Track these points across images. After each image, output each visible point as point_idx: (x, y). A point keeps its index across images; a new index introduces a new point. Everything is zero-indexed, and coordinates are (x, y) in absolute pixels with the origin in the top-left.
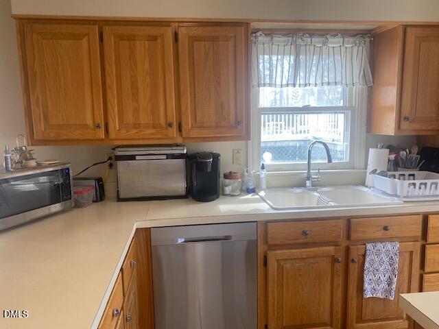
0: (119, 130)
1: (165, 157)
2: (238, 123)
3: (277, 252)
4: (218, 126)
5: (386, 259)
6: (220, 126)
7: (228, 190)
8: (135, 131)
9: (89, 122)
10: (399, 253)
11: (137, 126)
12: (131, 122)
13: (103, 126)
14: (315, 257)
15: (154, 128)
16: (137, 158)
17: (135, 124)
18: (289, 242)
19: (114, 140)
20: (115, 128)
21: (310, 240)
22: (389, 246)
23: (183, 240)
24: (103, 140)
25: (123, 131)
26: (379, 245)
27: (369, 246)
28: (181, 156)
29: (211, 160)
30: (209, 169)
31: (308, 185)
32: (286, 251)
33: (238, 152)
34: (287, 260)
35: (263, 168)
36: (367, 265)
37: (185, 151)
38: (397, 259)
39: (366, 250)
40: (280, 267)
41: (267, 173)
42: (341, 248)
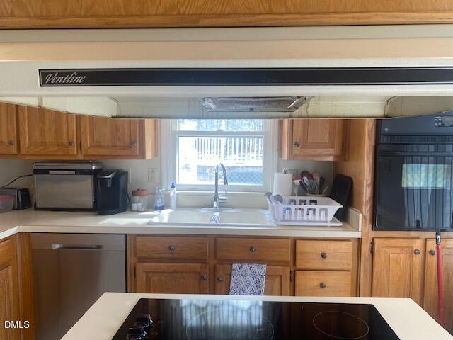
0: (29, 147)
1: (74, 172)
2: (132, 143)
3: (145, 264)
4: (114, 146)
5: (252, 281)
6: (116, 146)
7: (135, 206)
8: (41, 148)
9: (5, 140)
10: (266, 275)
11: (43, 143)
12: (38, 140)
13: (15, 143)
14: (182, 272)
15: (58, 145)
16: (50, 172)
17: (42, 142)
18: (156, 256)
19: (25, 155)
20: (25, 145)
21: (176, 256)
22: (255, 267)
23: (62, 246)
24: (16, 155)
25: (32, 148)
26: (246, 266)
27: (235, 266)
28: (90, 172)
29: (110, 176)
30: (109, 185)
31: (215, 206)
32: (154, 264)
33: (153, 172)
34: (154, 272)
35: (173, 187)
36: (232, 285)
37: (94, 168)
38: (264, 282)
39: (232, 270)
40: (148, 279)
41: (176, 192)
42: (207, 266)
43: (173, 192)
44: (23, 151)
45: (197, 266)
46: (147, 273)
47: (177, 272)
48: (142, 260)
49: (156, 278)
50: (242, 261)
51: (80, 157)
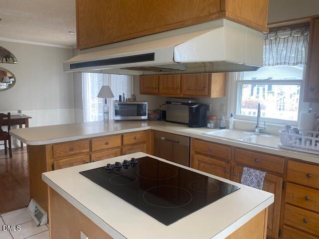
1: (180, 103)
2: (204, 88)
3: (198, 156)
4: (196, 90)
5: (255, 181)
7: (209, 125)
8: (167, 90)
9: (154, 86)
10: (264, 179)
11: (168, 88)
12: (166, 87)
13: (158, 88)
14: (216, 165)
15: (173, 89)
16: (172, 103)
18: (203, 152)
19: (161, 94)
22: (258, 172)
23: (165, 138)
24: (158, 93)
25: (164, 90)
26: (252, 170)
27: (245, 169)
28: (188, 104)
29: (194, 106)
30: (194, 111)
31: (256, 131)
32: (202, 156)
33: (223, 106)
34: (202, 162)
35: (232, 116)
36: (242, 180)
37: (190, 102)
38: (262, 184)
39: (243, 170)
40: (199, 164)
41: (233, 119)
42: (230, 165)
43: (232, 120)
44: (160, 92)
45: (223, 163)
46: (199, 161)
47: (213, 164)
48: (197, 153)
49: (202, 165)
50: (251, 167)
51: (182, 96)
